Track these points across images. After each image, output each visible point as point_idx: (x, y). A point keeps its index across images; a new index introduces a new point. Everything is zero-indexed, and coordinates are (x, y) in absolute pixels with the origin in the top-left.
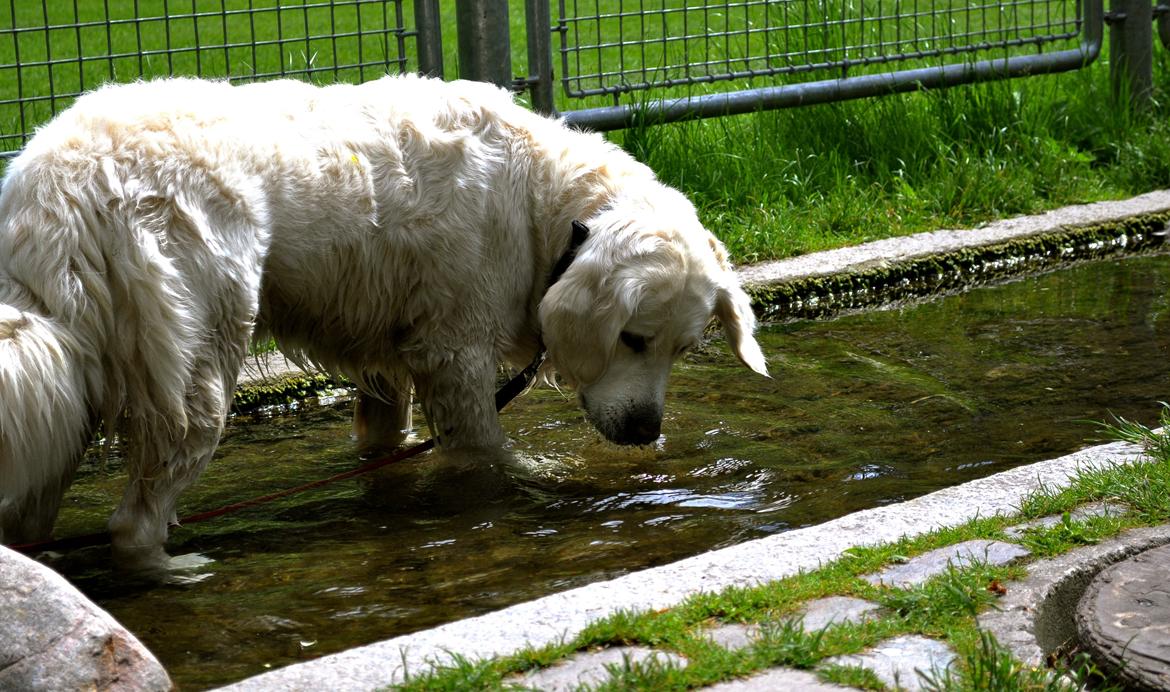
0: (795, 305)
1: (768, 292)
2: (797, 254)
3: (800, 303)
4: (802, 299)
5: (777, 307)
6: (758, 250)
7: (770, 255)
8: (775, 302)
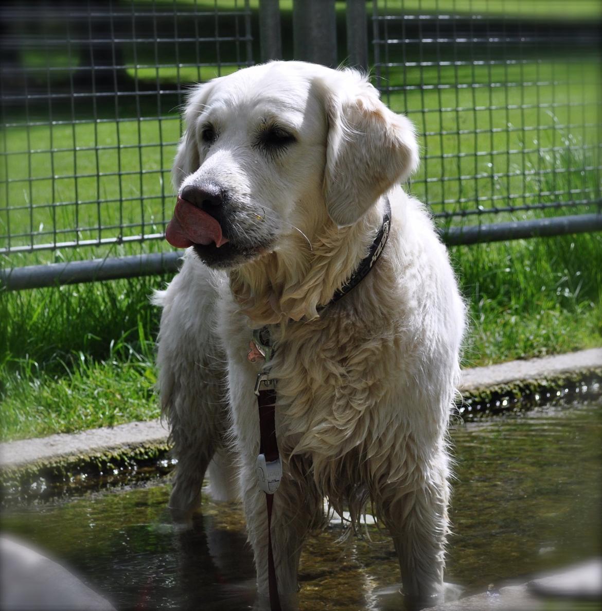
0: (581, 390)
1: (559, 379)
2: (576, 349)
3: (585, 388)
4: (586, 385)
5: (567, 390)
6: (545, 346)
7: (555, 349)
8: (564, 387)
